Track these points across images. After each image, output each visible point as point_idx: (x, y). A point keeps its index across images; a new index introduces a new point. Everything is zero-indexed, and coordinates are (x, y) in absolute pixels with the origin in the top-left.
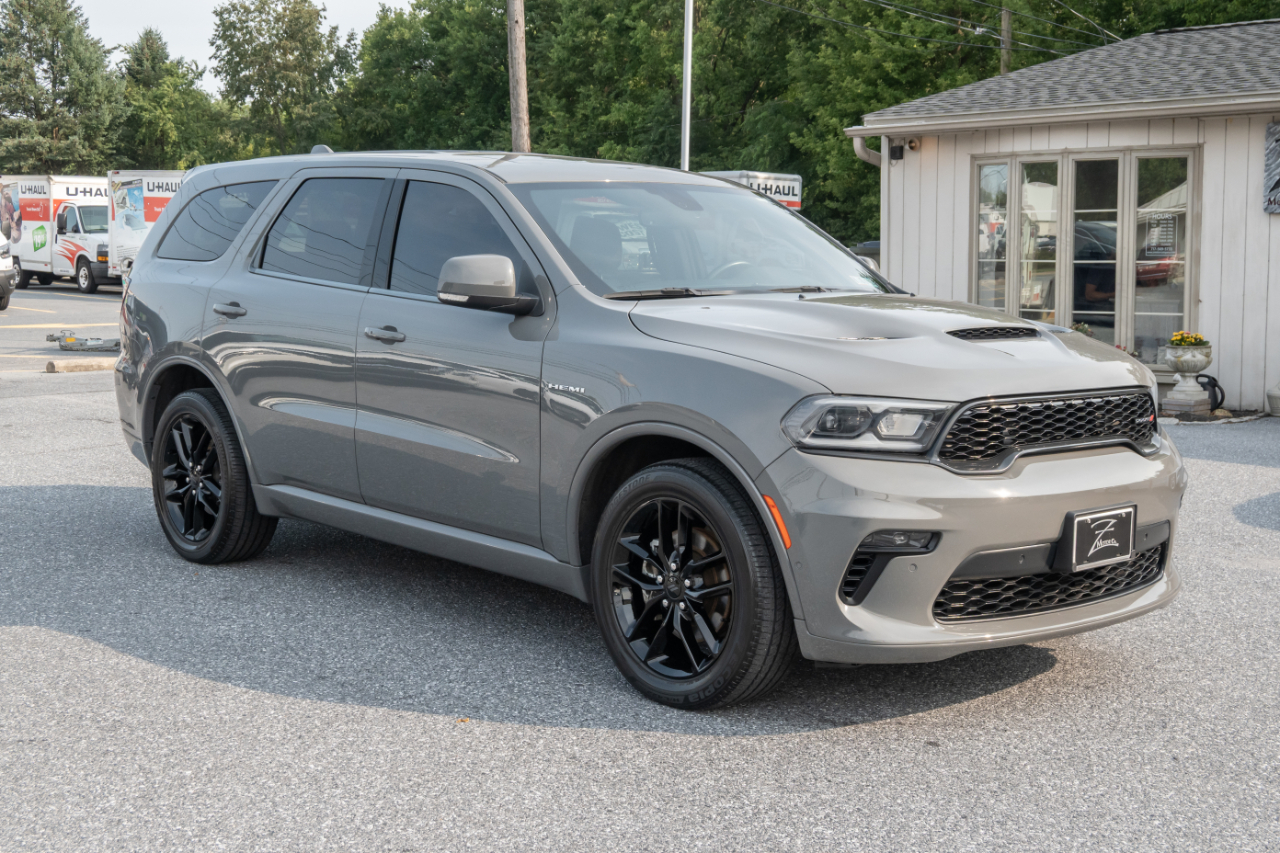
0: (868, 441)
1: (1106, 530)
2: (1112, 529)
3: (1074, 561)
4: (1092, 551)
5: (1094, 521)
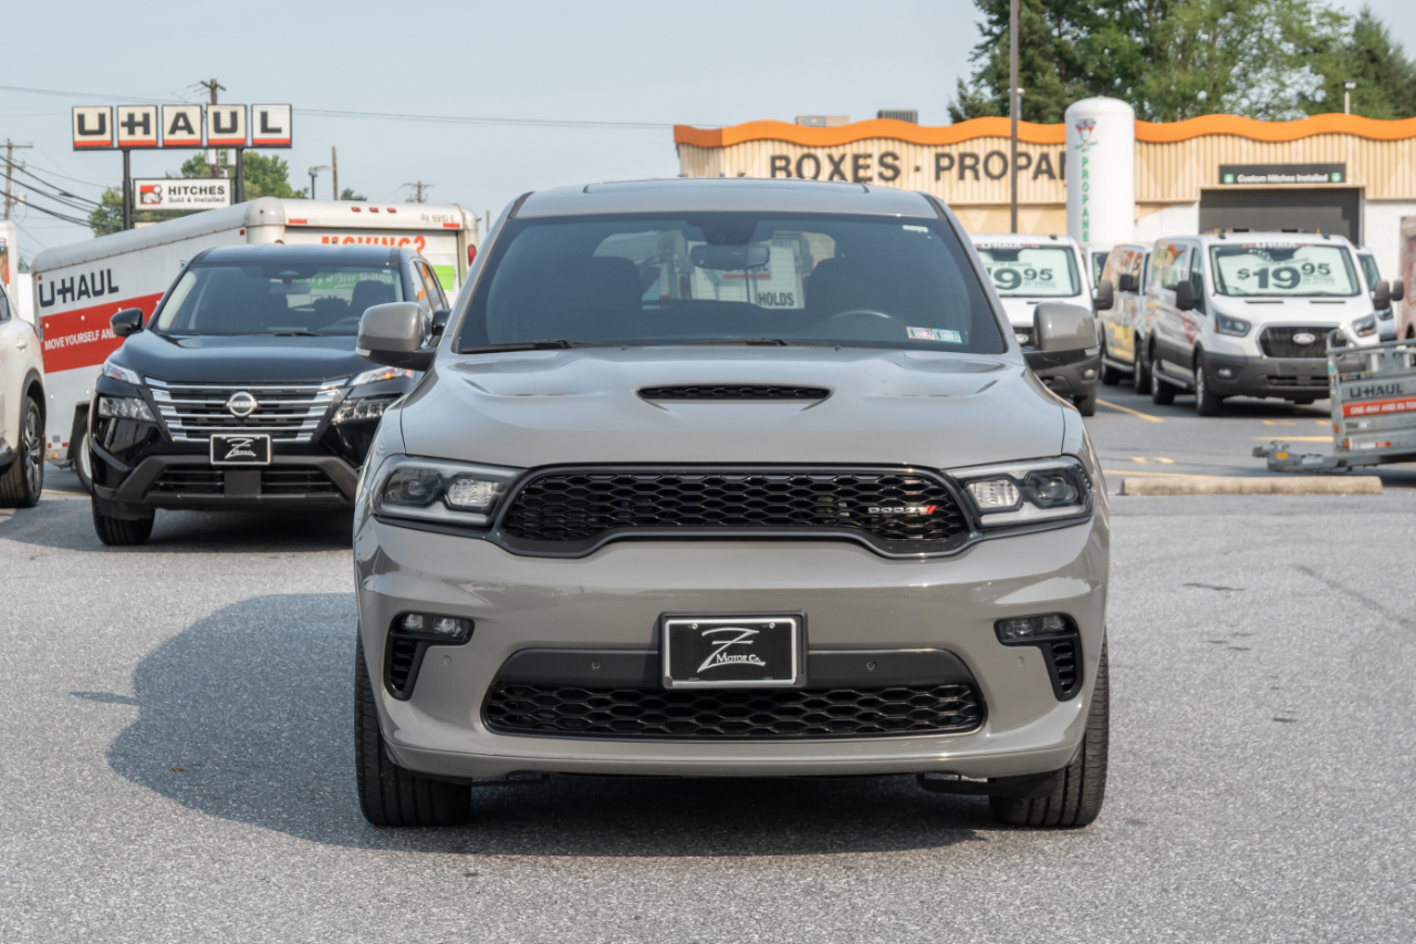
0: (438, 512)
1: (734, 641)
2: (750, 642)
3: (667, 673)
4: (705, 666)
5: (703, 627)
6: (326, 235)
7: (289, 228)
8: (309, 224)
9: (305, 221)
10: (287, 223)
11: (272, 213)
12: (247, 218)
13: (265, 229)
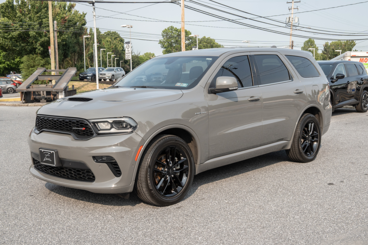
1: (48, 155)
4: (44, 160)
5: (44, 151)
6: (361, 58)
7: (351, 57)
8: (356, 56)
9: (355, 55)
10: (351, 56)
11: (349, 54)
12: (344, 55)
13: (347, 57)
